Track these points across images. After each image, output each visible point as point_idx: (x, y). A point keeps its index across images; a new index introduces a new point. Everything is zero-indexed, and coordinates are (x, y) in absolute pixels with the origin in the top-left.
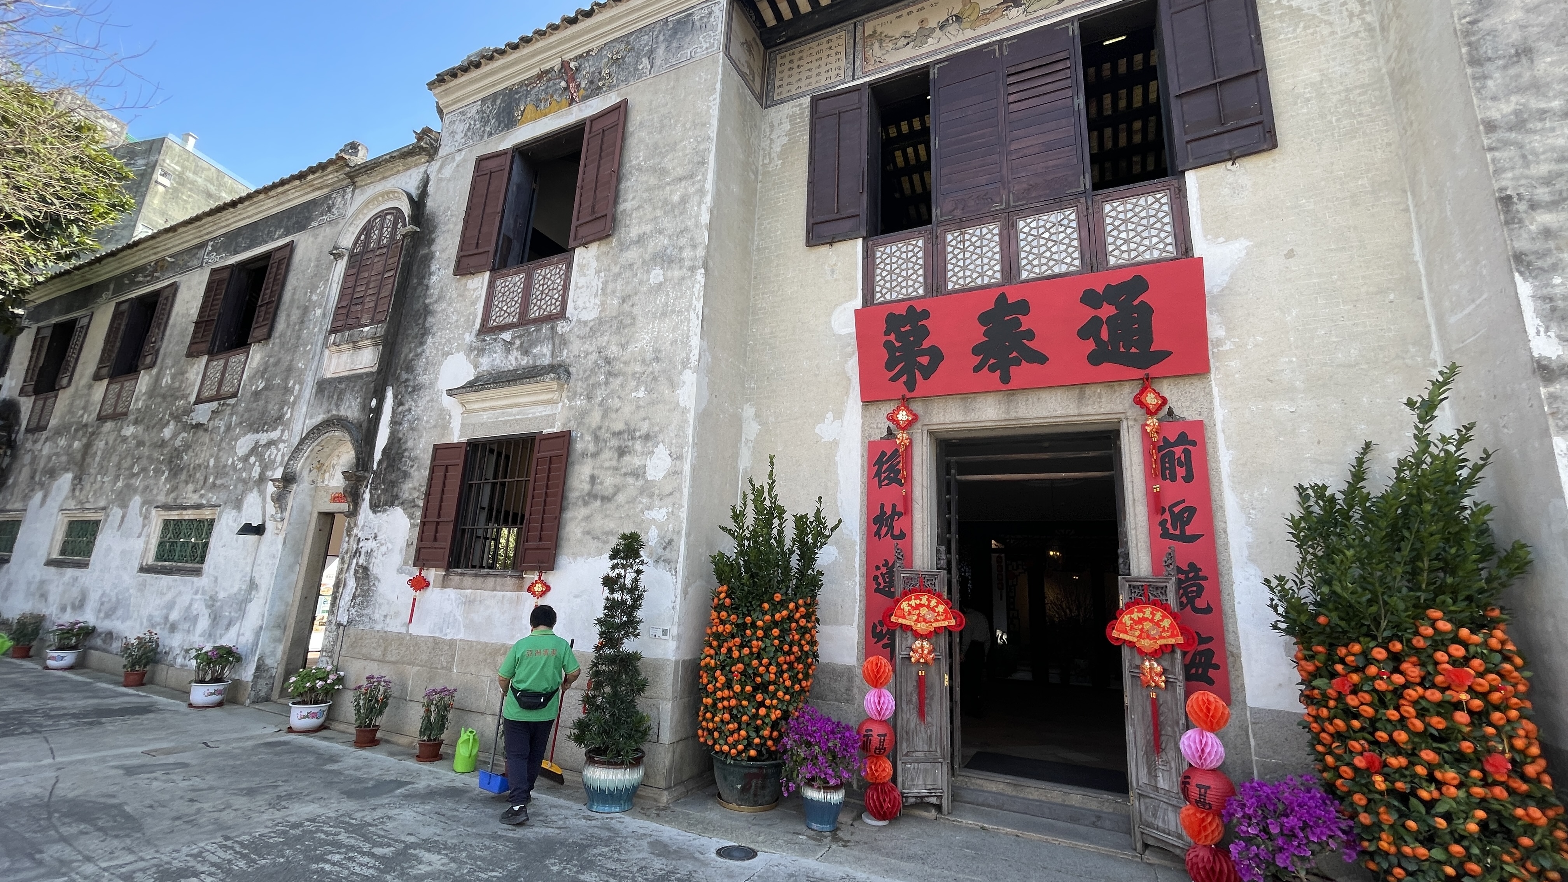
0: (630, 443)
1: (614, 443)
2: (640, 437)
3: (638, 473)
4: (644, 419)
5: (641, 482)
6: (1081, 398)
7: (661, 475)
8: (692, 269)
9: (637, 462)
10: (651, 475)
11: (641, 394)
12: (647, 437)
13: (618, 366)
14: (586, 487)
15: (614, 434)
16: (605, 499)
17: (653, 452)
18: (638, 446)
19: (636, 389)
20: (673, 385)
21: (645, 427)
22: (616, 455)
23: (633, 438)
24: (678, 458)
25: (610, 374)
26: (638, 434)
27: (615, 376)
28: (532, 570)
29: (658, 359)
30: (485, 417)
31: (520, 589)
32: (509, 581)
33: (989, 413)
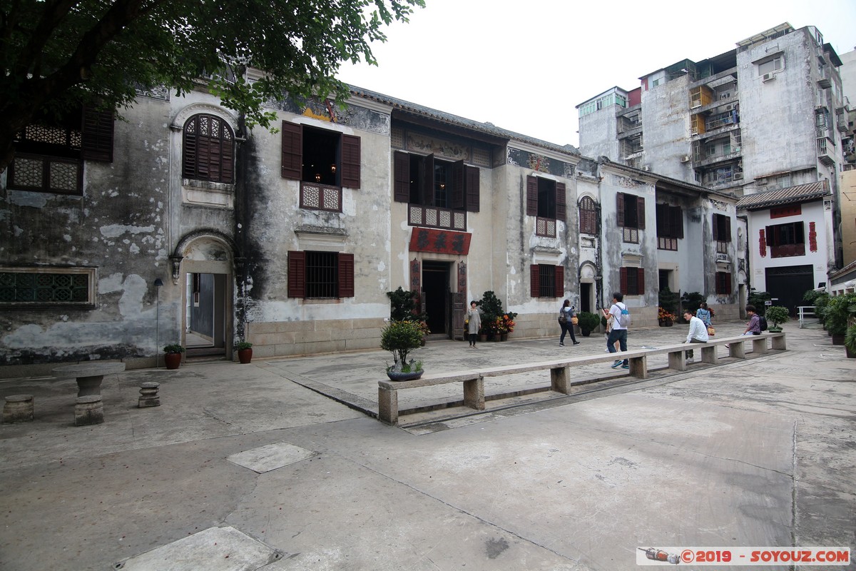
0: (372, 260)
3: (376, 269)
4: (376, 253)
5: (376, 272)
6: (449, 256)
7: (382, 270)
8: (387, 210)
9: (375, 266)
10: (379, 270)
11: (374, 245)
12: (377, 259)
13: (365, 235)
14: (359, 272)
17: (379, 263)
18: (374, 261)
19: (373, 243)
21: (376, 255)
22: (368, 263)
23: (372, 258)
24: (387, 265)
25: (362, 237)
26: (374, 257)
27: (365, 238)
28: (343, 297)
29: (378, 235)
30: (311, 243)
31: (339, 302)
32: (334, 300)
33: (434, 257)
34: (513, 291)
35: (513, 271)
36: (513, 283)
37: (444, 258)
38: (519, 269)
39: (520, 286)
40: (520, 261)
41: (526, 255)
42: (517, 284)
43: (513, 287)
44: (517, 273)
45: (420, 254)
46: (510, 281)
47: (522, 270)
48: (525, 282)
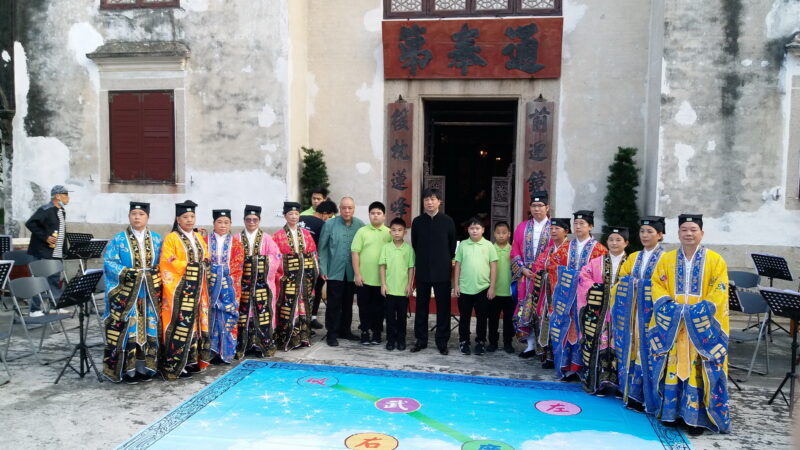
0: (244, 103)
1: (232, 101)
2: (252, 99)
3: (254, 122)
4: (253, 87)
5: (255, 128)
6: (501, 85)
7: (269, 125)
9: (252, 115)
10: (262, 124)
11: (248, 69)
12: (257, 99)
13: (228, 49)
14: (216, 129)
15: (232, 95)
16: (232, 137)
17: (262, 110)
18: (251, 104)
19: (245, 66)
20: (271, 66)
21: (254, 93)
22: (235, 110)
23: (246, 99)
24: (279, 113)
25: (222, 53)
26: (250, 97)
27: (228, 55)
29: (258, 47)
30: (121, 75)
31: (175, 192)
33: (454, 90)
34: (683, 176)
35: (686, 114)
36: (684, 153)
38: (715, 108)
39: (715, 160)
40: (721, 83)
41: (747, 62)
42: (702, 154)
43: (683, 164)
44: (702, 120)
45: (415, 85)
46: (670, 146)
47: (728, 111)
48: (736, 148)
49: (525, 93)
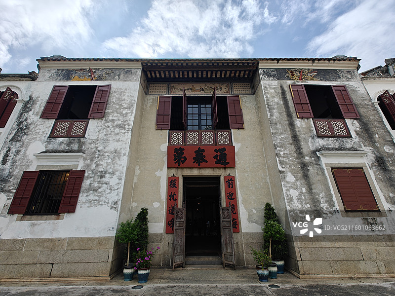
0: (105, 175)
3: (107, 183)
4: (110, 168)
6: (213, 170)
7: (114, 184)
8: (128, 131)
9: (107, 180)
10: (111, 184)
12: (111, 173)
13: (102, 153)
16: (95, 190)
17: (112, 177)
22: (100, 178)
24: (120, 179)
26: (107, 172)
28: (64, 213)
31: (58, 219)
32: (53, 216)
33: (195, 172)
34: (296, 203)
36: (294, 193)
37: (207, 172)
38: (301, 175)
39: (307, 196)
40: (300, 165)
41: (307, 158)
42: (301, 194)
43: (295, 198)
44: (297, 180)
45: (180, 171)
46: (288, 190)
47: (306, 176)
48: (314, 191)
49: (223, 173)
